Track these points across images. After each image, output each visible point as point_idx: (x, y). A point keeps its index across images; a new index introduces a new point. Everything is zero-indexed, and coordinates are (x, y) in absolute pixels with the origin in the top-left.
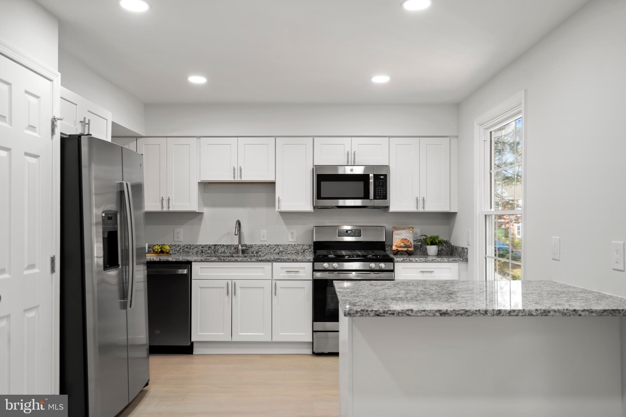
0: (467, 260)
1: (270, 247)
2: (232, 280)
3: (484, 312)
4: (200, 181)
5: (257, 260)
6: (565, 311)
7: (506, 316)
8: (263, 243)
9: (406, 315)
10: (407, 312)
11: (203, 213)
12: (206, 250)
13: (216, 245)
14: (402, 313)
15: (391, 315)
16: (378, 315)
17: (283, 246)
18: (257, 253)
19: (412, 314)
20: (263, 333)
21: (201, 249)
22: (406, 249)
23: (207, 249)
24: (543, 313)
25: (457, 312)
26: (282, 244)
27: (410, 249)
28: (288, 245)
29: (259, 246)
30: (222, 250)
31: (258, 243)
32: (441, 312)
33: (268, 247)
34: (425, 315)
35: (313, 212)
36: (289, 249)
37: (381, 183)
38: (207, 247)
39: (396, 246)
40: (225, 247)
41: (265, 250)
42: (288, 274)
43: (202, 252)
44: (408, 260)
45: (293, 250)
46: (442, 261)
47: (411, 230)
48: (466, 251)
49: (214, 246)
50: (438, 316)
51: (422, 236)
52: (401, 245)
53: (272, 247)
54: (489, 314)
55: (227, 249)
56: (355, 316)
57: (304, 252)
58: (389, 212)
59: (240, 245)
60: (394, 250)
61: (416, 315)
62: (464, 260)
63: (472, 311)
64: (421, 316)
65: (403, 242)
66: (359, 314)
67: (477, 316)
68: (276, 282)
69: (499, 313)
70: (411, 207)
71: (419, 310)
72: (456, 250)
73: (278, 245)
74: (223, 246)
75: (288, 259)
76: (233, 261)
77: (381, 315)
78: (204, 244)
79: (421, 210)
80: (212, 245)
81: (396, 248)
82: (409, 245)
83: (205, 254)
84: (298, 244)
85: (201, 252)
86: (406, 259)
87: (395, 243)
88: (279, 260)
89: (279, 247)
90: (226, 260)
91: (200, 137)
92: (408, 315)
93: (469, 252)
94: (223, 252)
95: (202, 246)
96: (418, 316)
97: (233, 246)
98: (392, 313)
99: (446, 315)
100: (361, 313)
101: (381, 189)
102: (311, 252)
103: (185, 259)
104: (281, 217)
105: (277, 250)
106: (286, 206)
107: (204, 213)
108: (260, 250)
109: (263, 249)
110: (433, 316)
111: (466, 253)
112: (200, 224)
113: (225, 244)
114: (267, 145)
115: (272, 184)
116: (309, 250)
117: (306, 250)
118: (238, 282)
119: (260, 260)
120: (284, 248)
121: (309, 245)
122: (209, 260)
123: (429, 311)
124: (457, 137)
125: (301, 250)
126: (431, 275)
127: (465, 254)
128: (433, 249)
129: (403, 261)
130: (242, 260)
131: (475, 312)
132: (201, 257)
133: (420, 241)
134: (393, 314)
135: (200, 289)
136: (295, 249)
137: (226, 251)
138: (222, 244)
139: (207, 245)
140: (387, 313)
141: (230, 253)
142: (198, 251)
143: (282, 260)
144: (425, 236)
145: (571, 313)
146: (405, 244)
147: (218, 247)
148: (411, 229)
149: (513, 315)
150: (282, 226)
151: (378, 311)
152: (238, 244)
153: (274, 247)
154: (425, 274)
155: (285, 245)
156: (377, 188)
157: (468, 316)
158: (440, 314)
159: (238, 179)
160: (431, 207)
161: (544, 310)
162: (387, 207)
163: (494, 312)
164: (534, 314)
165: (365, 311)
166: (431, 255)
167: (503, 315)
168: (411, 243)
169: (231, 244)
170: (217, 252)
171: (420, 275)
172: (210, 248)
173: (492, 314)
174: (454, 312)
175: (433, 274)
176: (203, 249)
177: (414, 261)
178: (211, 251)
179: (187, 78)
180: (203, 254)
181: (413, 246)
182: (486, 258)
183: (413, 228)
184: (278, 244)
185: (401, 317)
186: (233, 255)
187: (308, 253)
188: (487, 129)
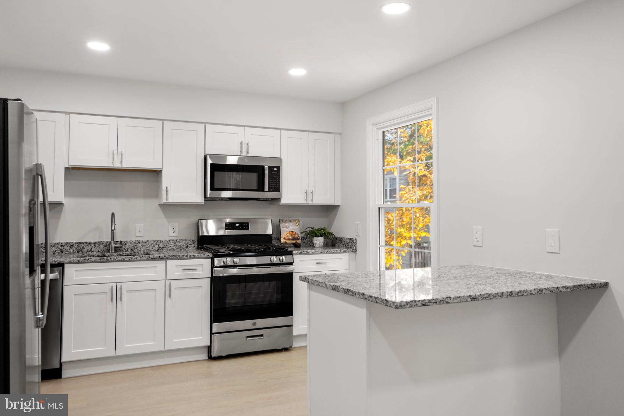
0: (355, 251)
1: (148, 243)
2: (117, 283)
3: (501, 295)
4: (67, 166)
5: (149, 258)
6: (552, 289)
7: (516, 296)
8: (140, 239)
9: (445, 303)
10: (447, 300)
11: (63, 204)
12: (66, 249)
13: (80, 243)
14: (443, 301)
15: (435, 304)
16: (424, 305)
17: (163, 242)
18: (132, 250)
19: (450, 301)
20: (154, 342)
21: (60, 248)
22: (294, 242)
23: (69, 247)
24: (539, 292)
25: (483, 297)
26: (162, 239)
27: (298, 241)
28: (169, 240)
29: (135, 243)
30: (88, 248)
31: (134, 239)
32: (471, 298)
33: (145, 243)
34: (460, 301)
35: (204, 203)
36: (170, 245)
37: (275, 175)
38: (68, 245)
39: (284, 238)
40: (92, 245)
41: (141, 246)
42: (184, 273)
43: (62, 252)
44: (306, 252)
45: (174, 246)
46: (335, 251)
47: (297, 223)
48: (355, 241)
49: (78, 244)
50: (470, 301)
51: (308, 228)
52: (290, 237)
53: (150, 243)
54: (505, 296)
55: (95, 247)
56: (405, 308)
57: (187, 247)
58: (280, 204)
59: (112, 242)
60: (283, 243)
61: (453, 302)
62: (354, 251)
63: (493, 295)
64: (457, 302)
65: (291, 235)
66: (409, 305)
67: (496, 299)
68: (170, 282)
69: (511, 295)
70: (299, 200)
71: (455, 297)
72: (341, 241)
73: (158, 241)
74: (89, 244)
75: (185, 256)
76: (119, 261)
77: (427, 304)
78: (64, 242)
79: (310, 202)
80: (76, 243)
81: (285, 241)
82: (297, 237)
83: (66, 254)
84: (180, 239)
85: (60, 251)
86: (304, 252)
87: (283, 236)
88: (174, 257)
89: (159, 243)
90: (111, 260)
91: (69, 113)
92: (447, 302)
93: (357, 242)
94: (89, 250)
95: (62, 244)
96: (455, 303)
97: (103, 243)
98: (435, 301)
99: (475, 300)
100: (410, 304)
101: (274, 181)
102: (195, 247)
103: (55, 261)
104: (160, 209)
105: (156, 247)
106: (175, 197)
107: (65, 205)
108: (136, 247)
109: (139, 245)
110: (466, 302)
111: (355, 243)
112: (59, 218)
113: (92, 241)
114: (153, 129)
115: (156, 173)
116: (193, 246)
117: (189, 245)
118: (125, 286)
119: (153, 258)
120: (164, 244)
121: (193, 240)
122: (89, 261)
123: (463, 297)
124: (340, 134)
125: (184, 245)
126: (325, 266)
127: (355, 245)
128: (320, 241)
129: (301, 254)
130: (130, 259)
131: (495, 295)
132: (60, 258)
133: (307, 233)
134: (436, 303)
135: (75, 296)
136: (177, 245)
137: (93, 249)
138: (88, 241)
139: (69, 243)
140: (431, 302)
141: (98, 251)
142: (56, 251)
143: (178, 257)
144: (311, 228)
145: (556, 290)
146: (293, 237)
147: (83, 245)
148: (297, 221)
149: (521, 295)
150: (161, 219)
151: (424, 301)
152: (110, 241)
153: (152, 243)
154: (320, 266)
155: (166, 241)
156: (271, 180)
157: (491, 299)
158: (471, 299)
159: (118, 165)
160: (319, 200)
161: (539, 289)
162: (279, 200)
163: (508, 294)
164: (534, 293)
165: (414, 302)
166: (318, 246)
167: (514, 296)
168: (298, 236)
169: (99, 241)
170: (82, 251)
171: (316, 266)
172: (72, 247)
173: (507, 296)
174: (481, 296)
175: (327, 265)
176: (63, 248)
177: (311, 253)
178: (74, 250)
179: (86, 43)
180: (63, 254)
181: (300, 239)
182: (379, 248)
183: (299, 220)
184: (157, 239)
185: (441, 305)
186: (105, 254)
187: (191, 249)
188: (379, 129)
